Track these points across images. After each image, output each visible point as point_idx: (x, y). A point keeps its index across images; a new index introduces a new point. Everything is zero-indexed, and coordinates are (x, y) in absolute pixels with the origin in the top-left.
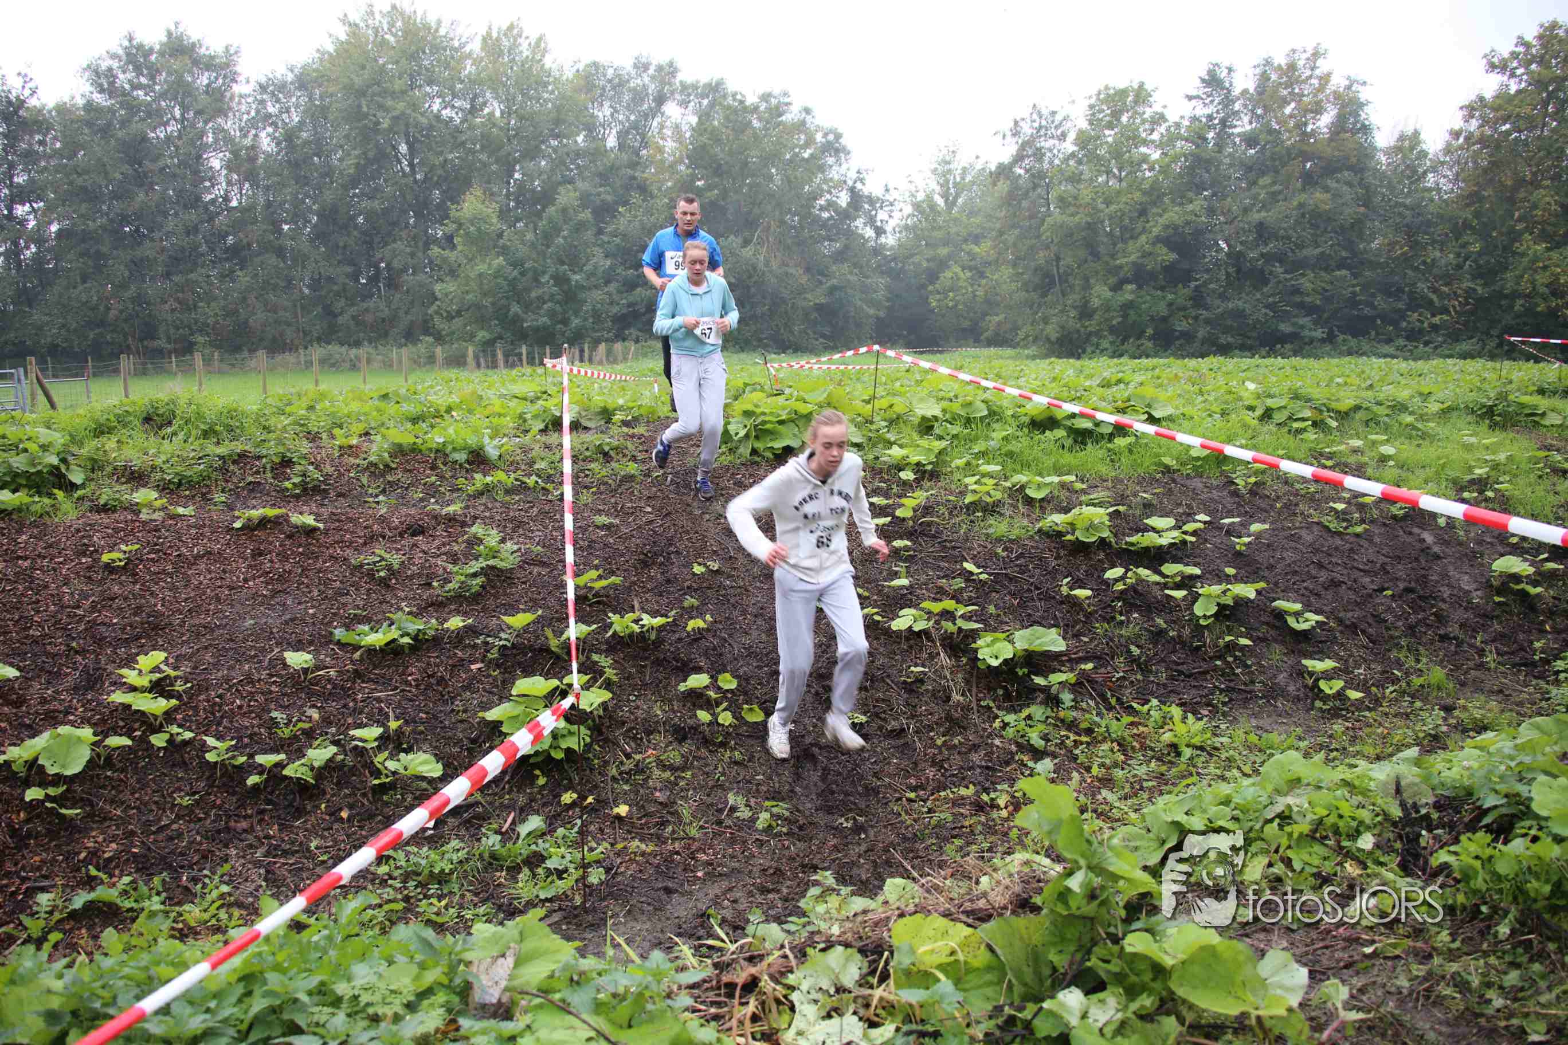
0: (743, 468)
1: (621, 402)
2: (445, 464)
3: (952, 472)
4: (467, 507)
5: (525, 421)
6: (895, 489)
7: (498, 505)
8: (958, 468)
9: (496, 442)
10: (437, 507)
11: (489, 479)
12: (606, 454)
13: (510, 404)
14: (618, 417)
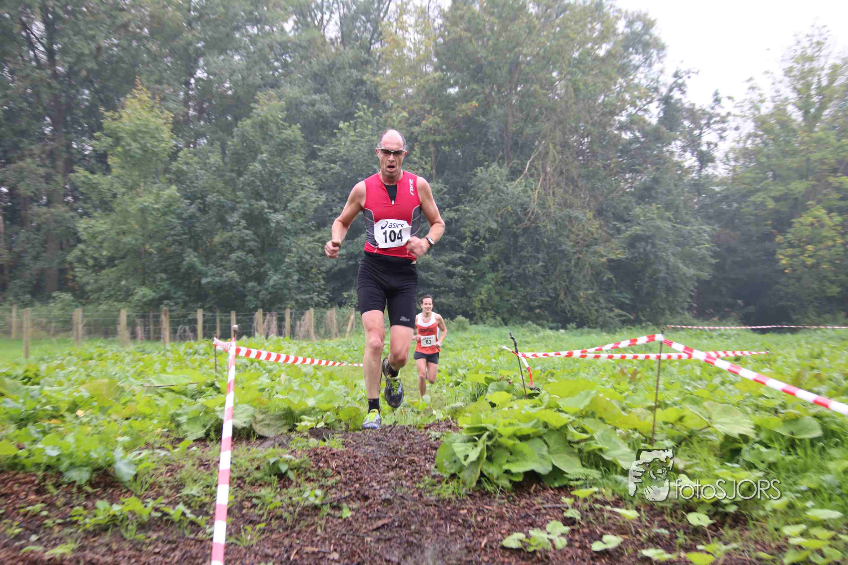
0: (469, 501)
1: (311, 402)
2: (57, 486)
3: (766, 517)
4: (82, 548)
5: (178, 425)
6: (681, 538)
7: (126, 545)
8: (775, 511)
9: (132, 456)
10: (39, 548)
11: (116, 509)
12: (282, 476)
13: (162, 402)
14: (307, 423)
